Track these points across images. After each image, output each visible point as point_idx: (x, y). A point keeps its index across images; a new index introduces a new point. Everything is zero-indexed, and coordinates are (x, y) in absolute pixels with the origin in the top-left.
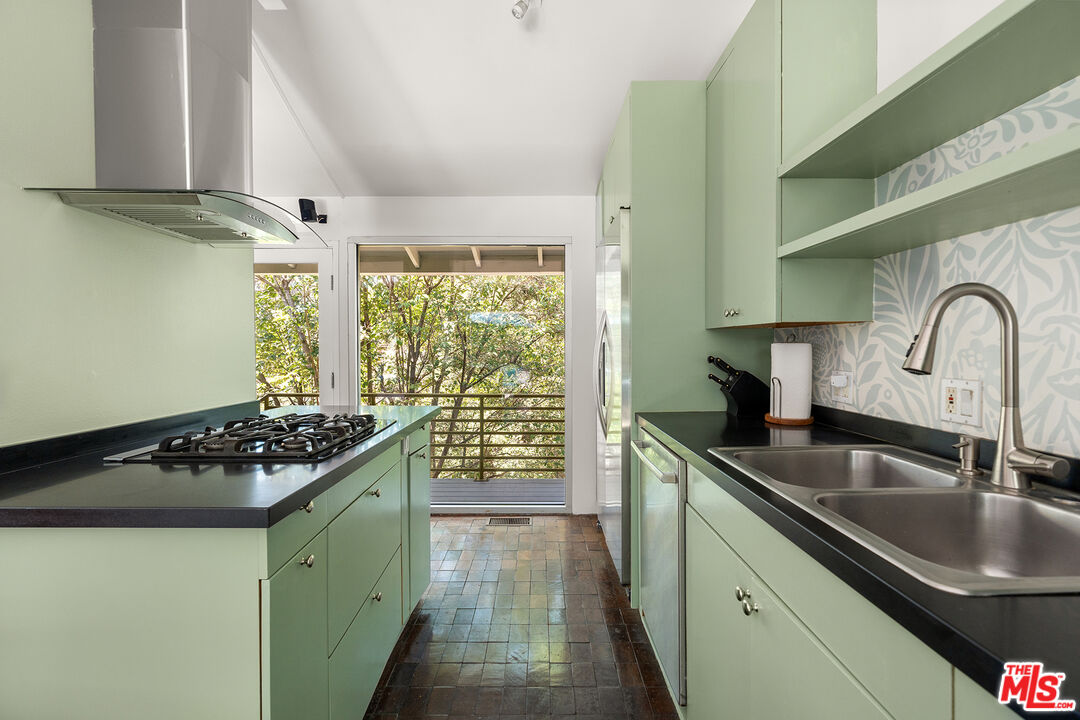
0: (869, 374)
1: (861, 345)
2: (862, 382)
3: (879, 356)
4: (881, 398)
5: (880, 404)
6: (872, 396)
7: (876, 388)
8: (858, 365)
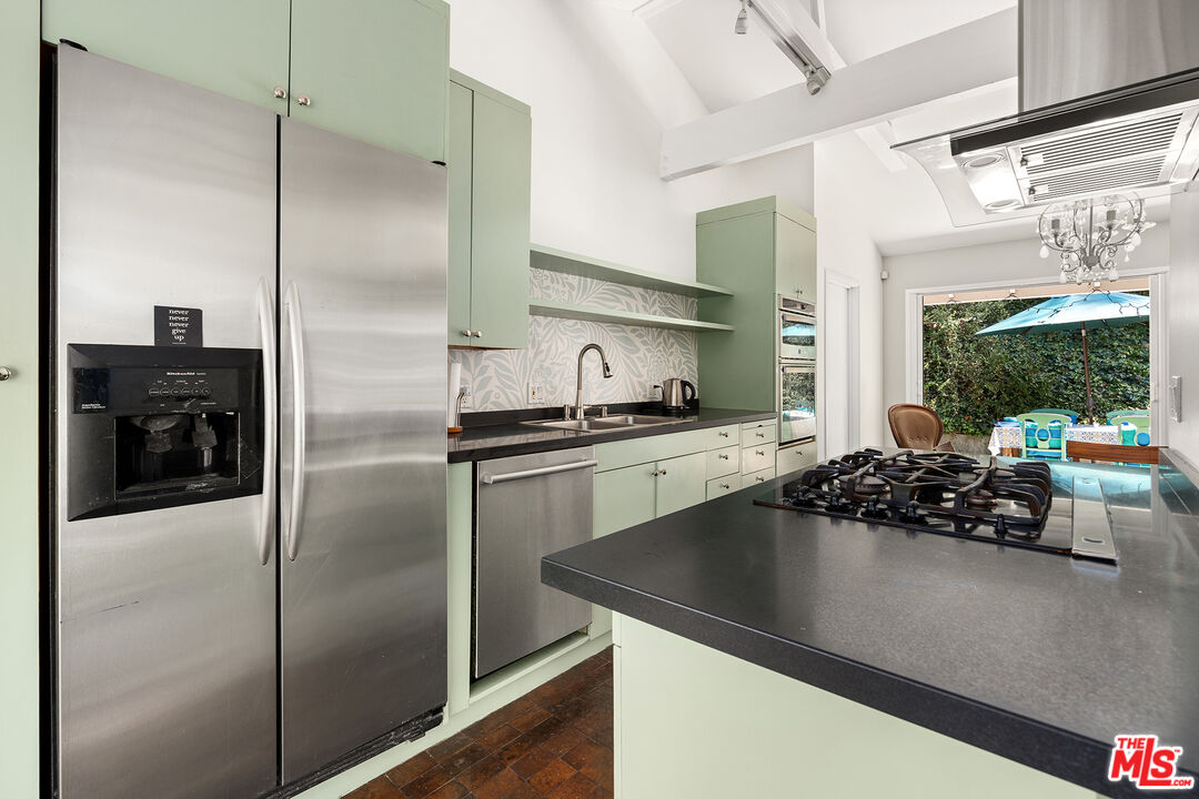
0: (482, 385)
1: (476, 365)
2: (477, 390)
3: (491, 372)
4: (493, 399)
5: (492, 403)
6: (485, 400)
7: (489, 393)
8: (474, 380)
